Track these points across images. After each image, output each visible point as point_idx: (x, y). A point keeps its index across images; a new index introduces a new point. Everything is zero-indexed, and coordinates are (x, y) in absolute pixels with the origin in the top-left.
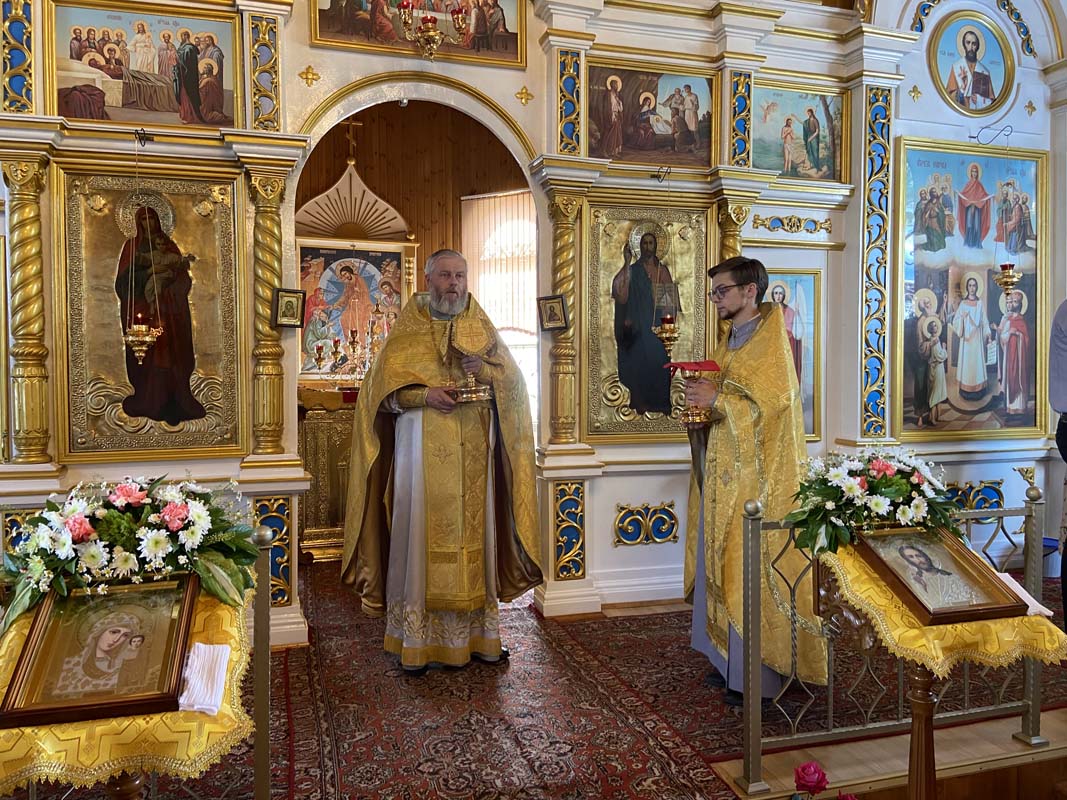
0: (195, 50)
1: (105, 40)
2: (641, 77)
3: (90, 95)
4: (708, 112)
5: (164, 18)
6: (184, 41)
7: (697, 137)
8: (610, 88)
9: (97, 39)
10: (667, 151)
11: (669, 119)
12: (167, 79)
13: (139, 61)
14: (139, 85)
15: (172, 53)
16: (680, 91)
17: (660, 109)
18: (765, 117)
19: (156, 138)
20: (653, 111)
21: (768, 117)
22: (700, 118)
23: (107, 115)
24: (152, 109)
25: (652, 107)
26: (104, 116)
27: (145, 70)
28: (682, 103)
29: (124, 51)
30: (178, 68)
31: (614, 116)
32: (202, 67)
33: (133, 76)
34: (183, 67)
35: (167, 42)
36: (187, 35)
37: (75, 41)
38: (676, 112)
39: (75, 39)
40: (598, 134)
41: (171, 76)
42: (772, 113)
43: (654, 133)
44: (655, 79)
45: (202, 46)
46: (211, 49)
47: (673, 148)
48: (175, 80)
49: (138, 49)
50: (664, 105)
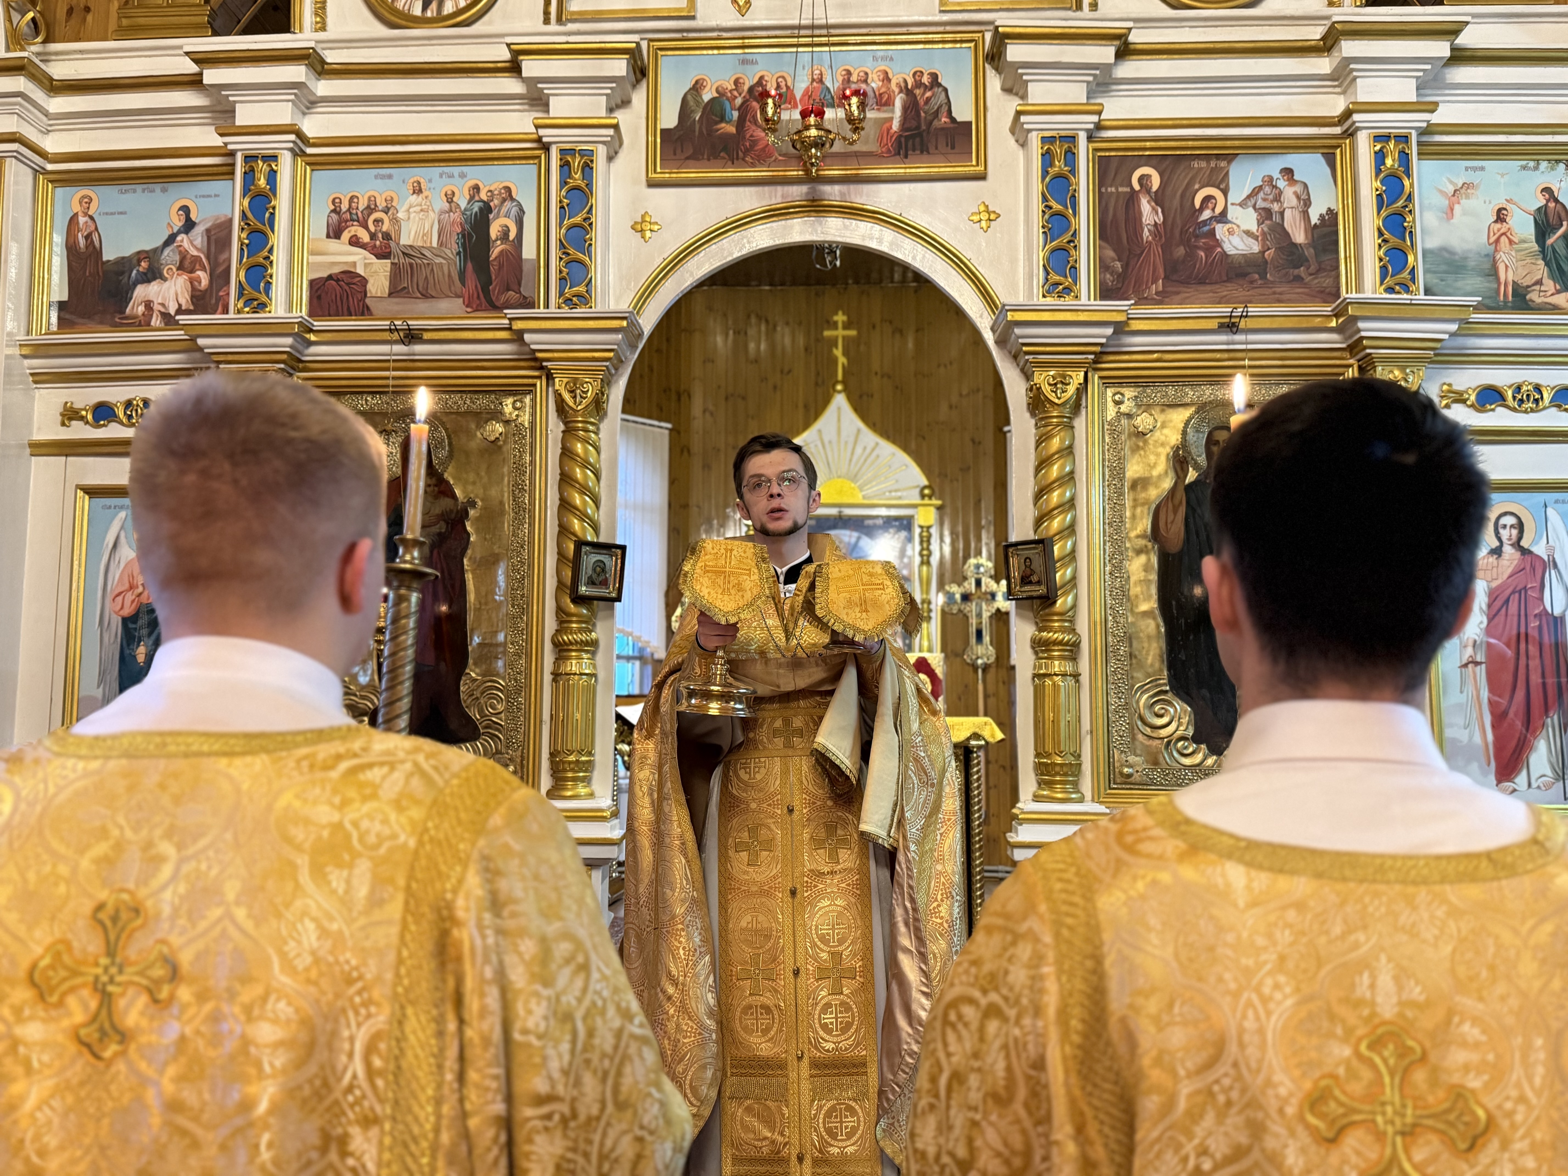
0: (486, 209)
1: (370, 209)
2: (1195, 164)
3: (348, 284)
4: (1329, 210)
5: (446, 170)
6: (472, 198)
7: (1309, 253)
8: (1137, 187)
9: (361, 207)
10: (1252, 282)
11: (1253, 227)
12: (448, 252)
13: (413, 233)
14: (411, 265)
15: (456, 216)
16: (1271, 179)
17: (1234, 213)
18: (1452, 210)
19: (426, 336)
20: (1222, 217)
21: (1457, 207)
22: (1314, 219)
23: (368, 308)
24: (426, 296)
25: (1218, 210)
26: (365, 311)
27: (420, 244)
28: (1278, 198)
29: (395, 221)
30: (464, 236)
31: (1146, 233)
32: (494, 231)
33: (404, 253)
34: (469, 234)
35: (450, 201)
36: (476, 188)
37: (333, 215)
38: (1265, 214)
39: (334, 211)
40: (1118, 265)
41: (453, 248)
42: (1463, 201)
43: (1224, 254)
44: (1223, 164)
45: (496, 202)
46: (508, 204)
47: (1263, 276)
48: (459, 253)
49: (412, 216)
50: (1242, 204)
